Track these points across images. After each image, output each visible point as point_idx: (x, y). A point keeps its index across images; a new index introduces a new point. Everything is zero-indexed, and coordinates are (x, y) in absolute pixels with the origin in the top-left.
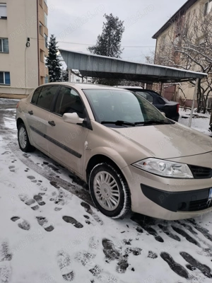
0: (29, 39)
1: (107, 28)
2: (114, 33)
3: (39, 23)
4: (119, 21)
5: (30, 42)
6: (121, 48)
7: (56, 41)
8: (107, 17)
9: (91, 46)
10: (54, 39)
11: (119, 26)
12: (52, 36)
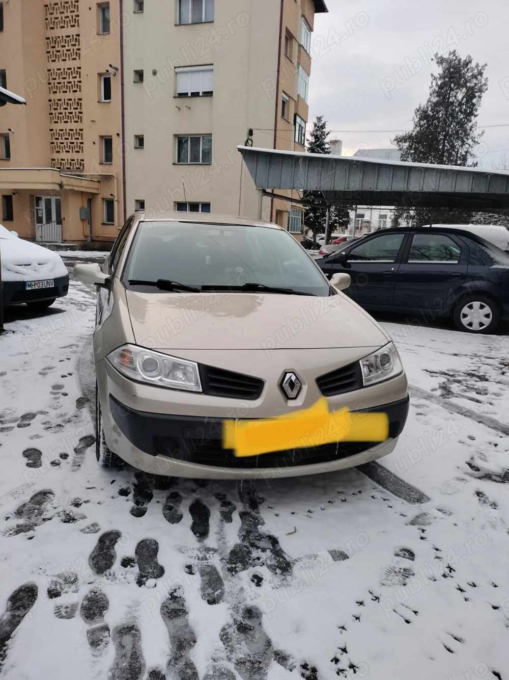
0: (251, 132)
1: (441, 87)
2: (460, 96)
3: (282, 95)
4: (473, 64)
5: (253, 137)
6: (475, 133)
7: (326, 130)
8: (441, 61)
9: (402, 134)
10: (323, 127)
11: (475, 77)
12: (319, 119)
